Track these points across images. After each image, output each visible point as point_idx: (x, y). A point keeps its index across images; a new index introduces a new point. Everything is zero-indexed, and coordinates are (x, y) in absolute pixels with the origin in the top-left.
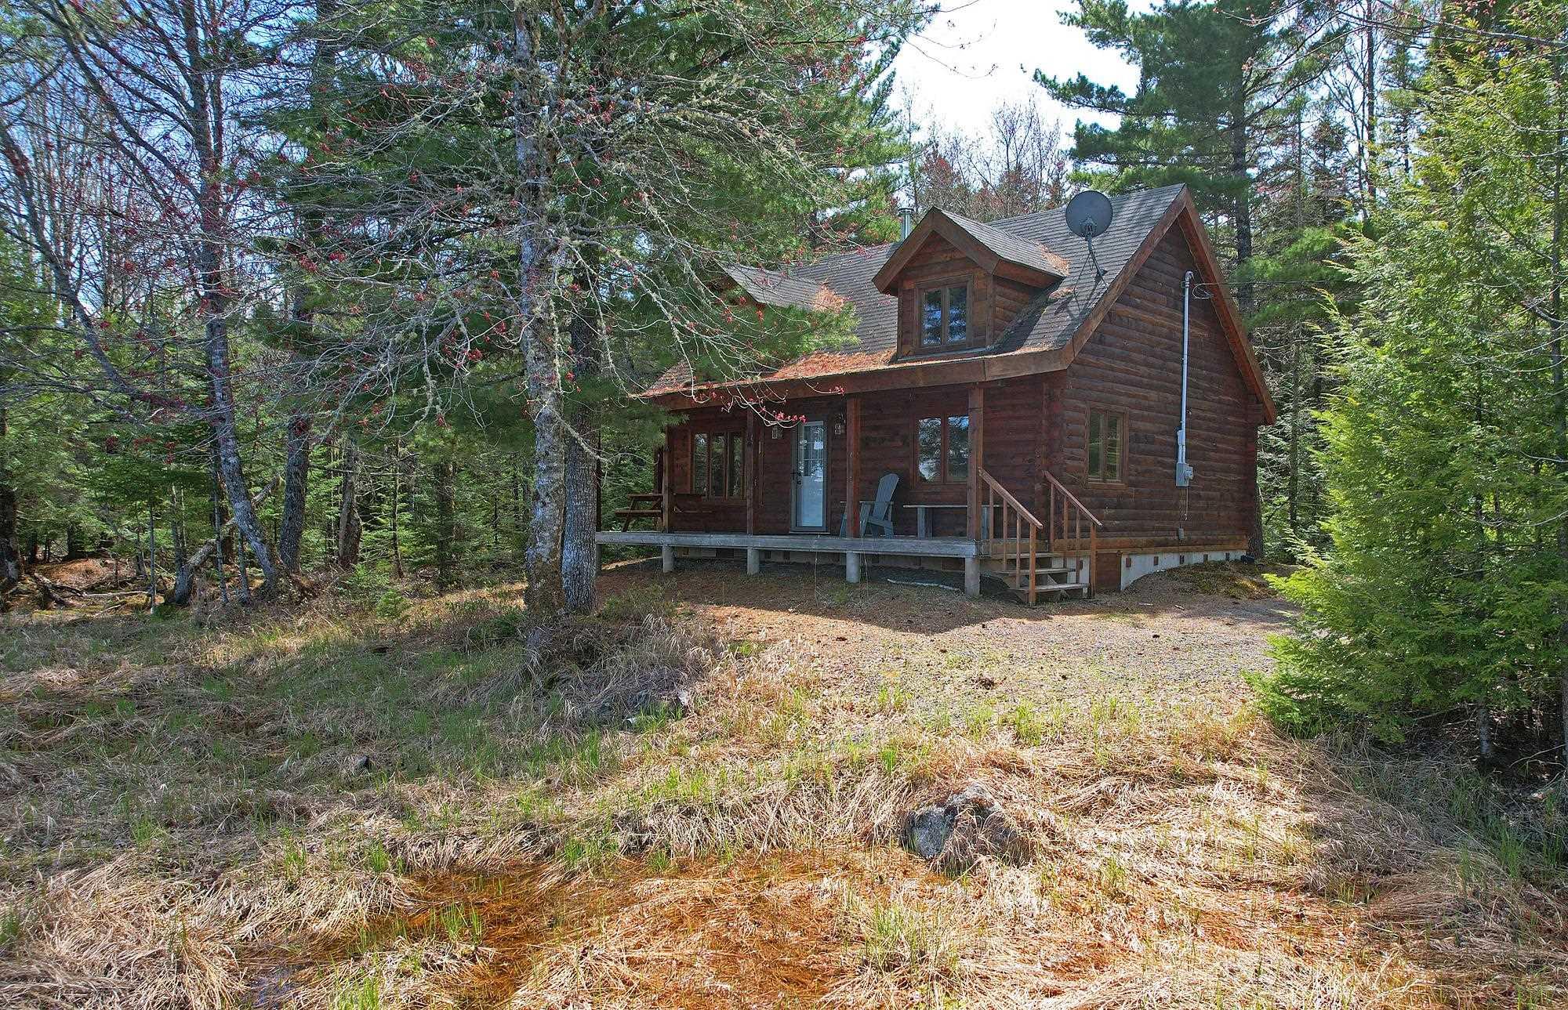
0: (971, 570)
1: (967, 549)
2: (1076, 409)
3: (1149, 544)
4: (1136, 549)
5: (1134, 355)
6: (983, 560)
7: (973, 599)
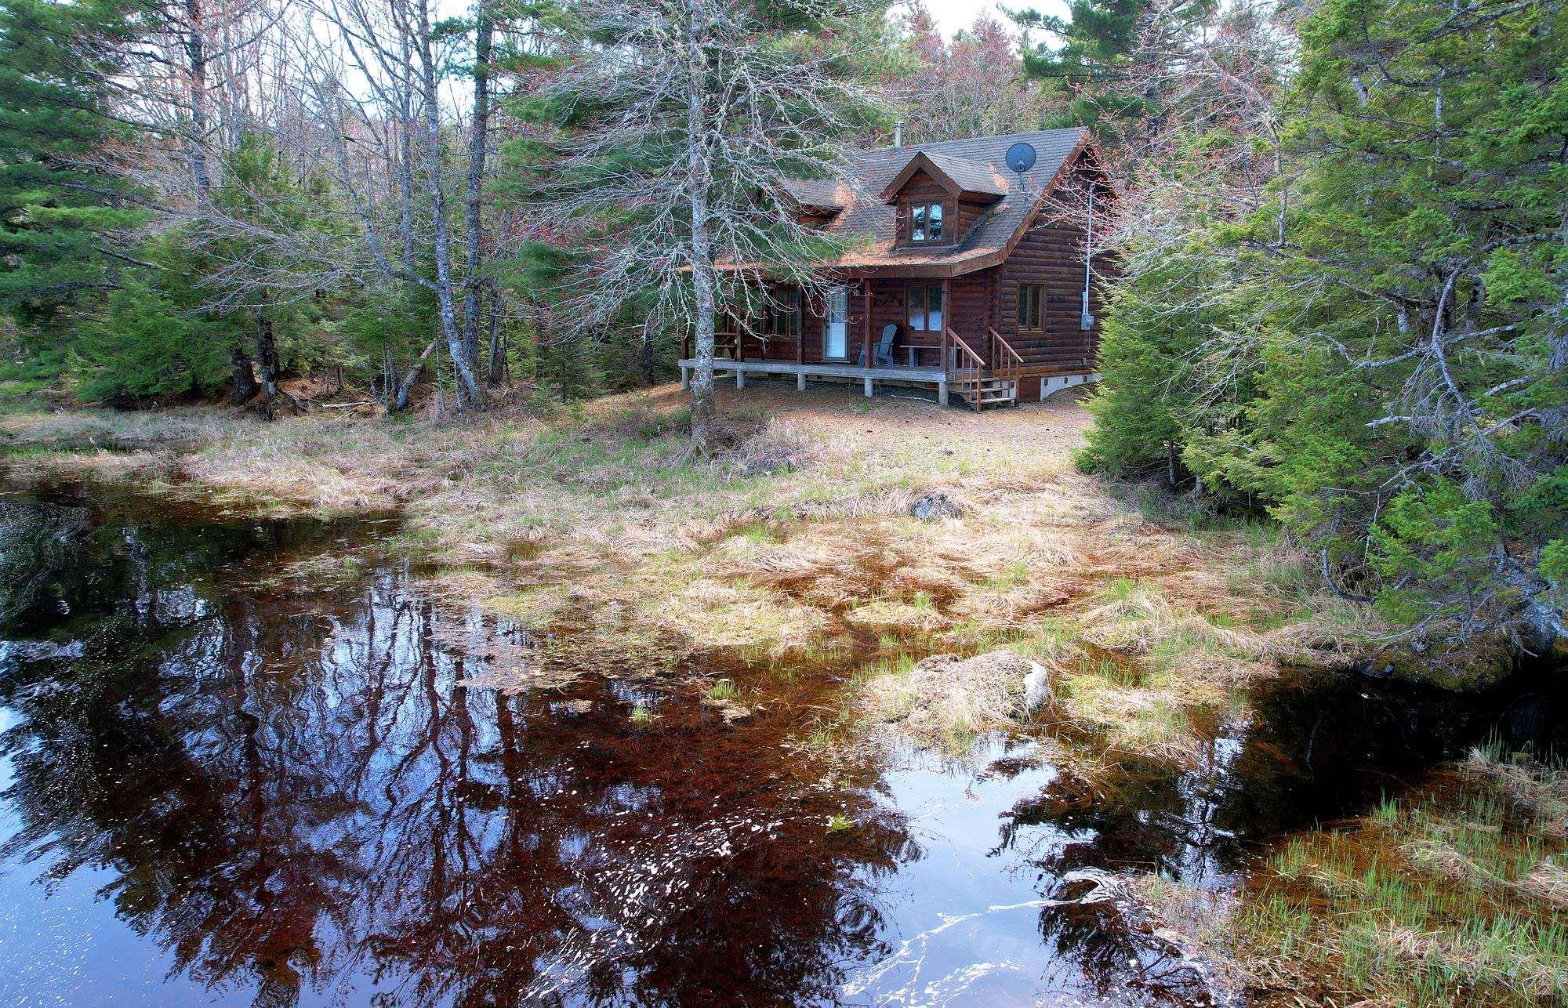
0: (942, 390)
1: (940, 378)
2: (1010, 286)
3: (1061, 370)
4: (1051, 373)
5: (1051, 246)
6: (949, 384)
7: (944, 407)
